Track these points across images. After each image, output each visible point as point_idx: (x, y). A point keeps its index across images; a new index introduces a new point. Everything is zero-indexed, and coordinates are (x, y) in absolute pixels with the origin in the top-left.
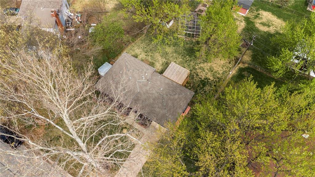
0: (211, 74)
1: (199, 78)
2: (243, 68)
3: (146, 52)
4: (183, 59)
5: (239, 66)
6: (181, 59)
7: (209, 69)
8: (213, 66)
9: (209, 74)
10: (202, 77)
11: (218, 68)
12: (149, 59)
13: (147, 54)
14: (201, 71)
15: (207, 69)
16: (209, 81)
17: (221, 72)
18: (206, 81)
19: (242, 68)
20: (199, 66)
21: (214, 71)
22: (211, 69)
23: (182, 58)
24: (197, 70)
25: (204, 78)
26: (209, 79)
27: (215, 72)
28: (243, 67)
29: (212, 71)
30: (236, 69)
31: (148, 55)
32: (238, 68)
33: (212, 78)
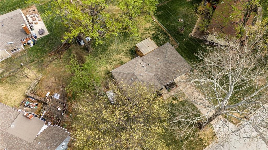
3: (107, 63)
8: (143, 27)
9: (149, 32)
12: (115, 63)
13: (110, 63)
15: (145, 31)
18: (154, 36)
24: (143, 37)
25: (151, 36)
26: (154, 33)
29: (148, 29)
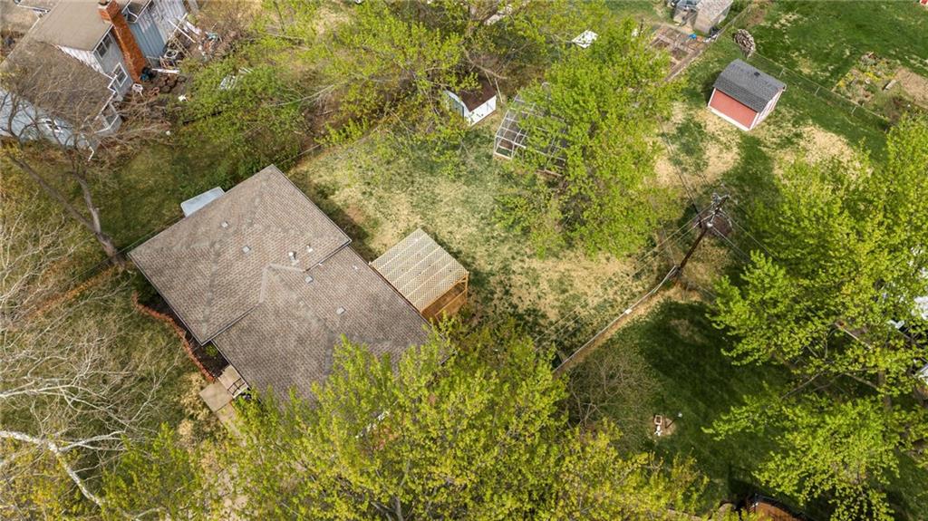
0: (558, 300)
1: (510, 304)
2: (681, 305)
3: (369, 184)
4: (482, 230)
5: (667, 293)
6: (475, 229)
7: (555, 283)
8: (573, 273)
9: (550, 298)
10: (520, 305)
11: (589, 286)
12: (370, 207)
13: (369, 190)
14: (525, 281)
15: (549, 281)
16: (541, 321)
17: (593, 302)
18: (531, 319)
19: (676, 303)
20: (525, 266)
21: (571, 292)
22: (562, 283)
23: (477, 226)
24: (513, 276)
25: (525, 308)
26: (544, 316)
27: (576, 297)
28: (681, 302)
29: (564, 291)
30: (654, 301)
31: (371, 194)
32: (662, 301)
33: (553, 315)
